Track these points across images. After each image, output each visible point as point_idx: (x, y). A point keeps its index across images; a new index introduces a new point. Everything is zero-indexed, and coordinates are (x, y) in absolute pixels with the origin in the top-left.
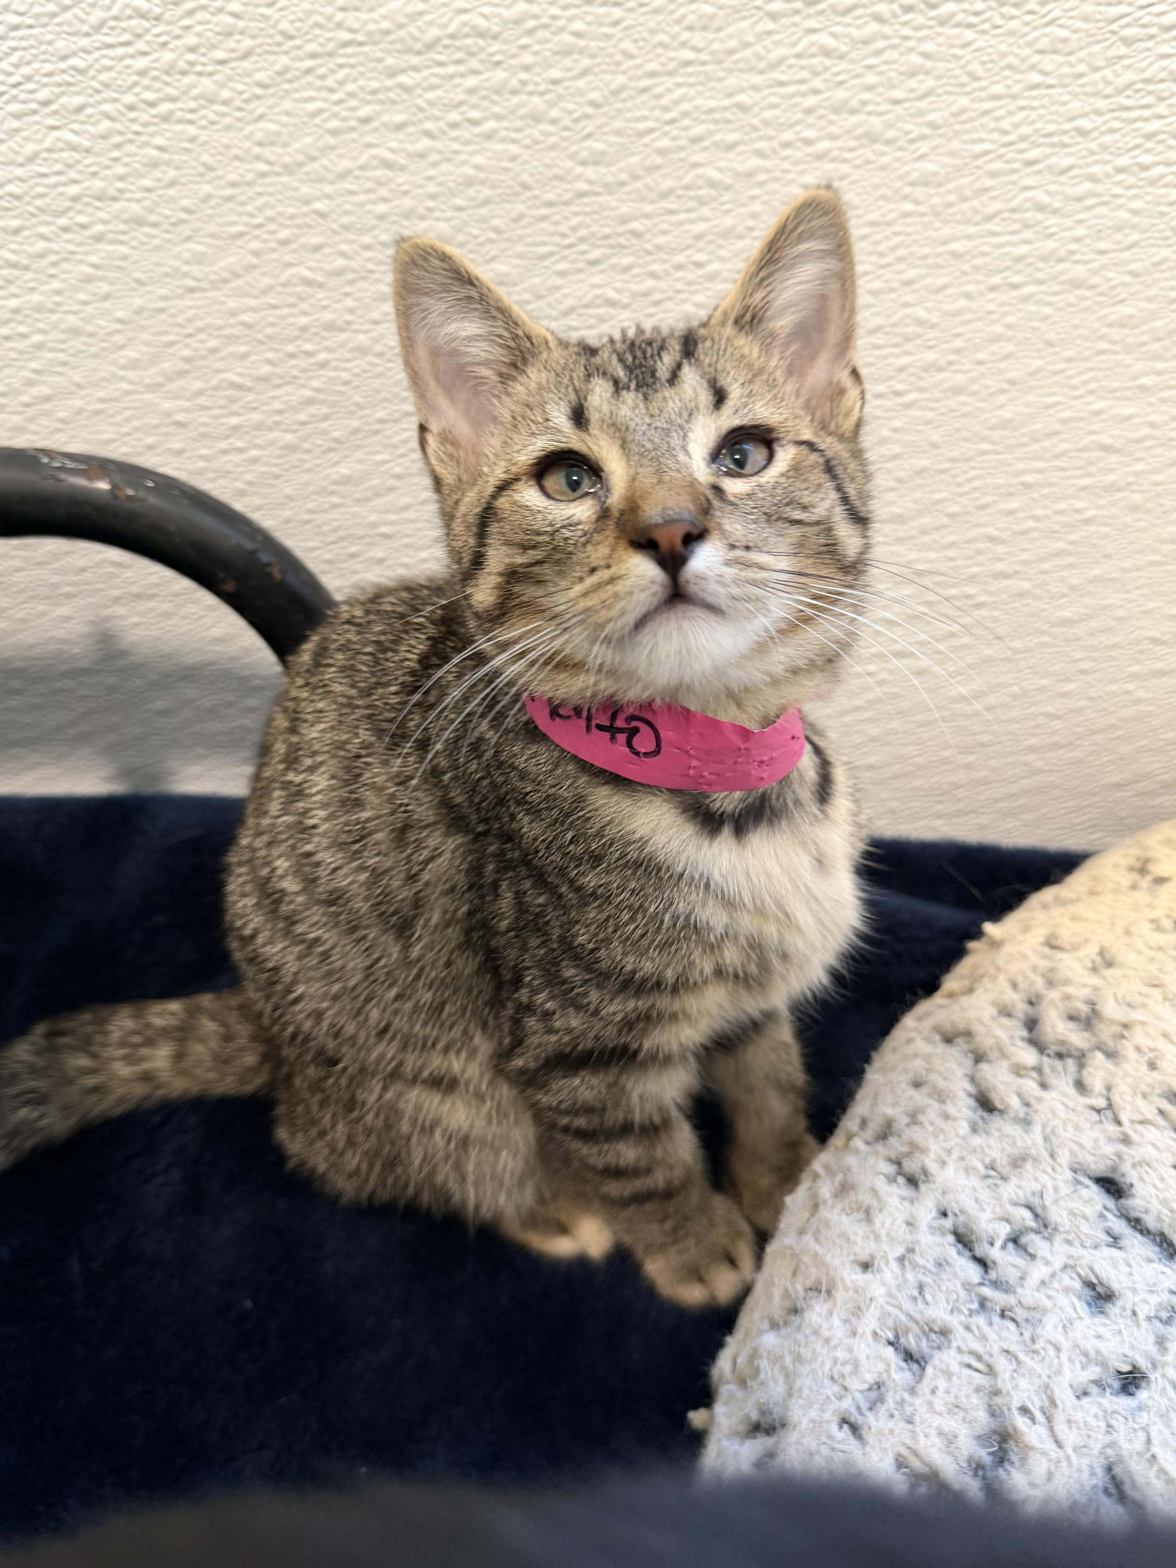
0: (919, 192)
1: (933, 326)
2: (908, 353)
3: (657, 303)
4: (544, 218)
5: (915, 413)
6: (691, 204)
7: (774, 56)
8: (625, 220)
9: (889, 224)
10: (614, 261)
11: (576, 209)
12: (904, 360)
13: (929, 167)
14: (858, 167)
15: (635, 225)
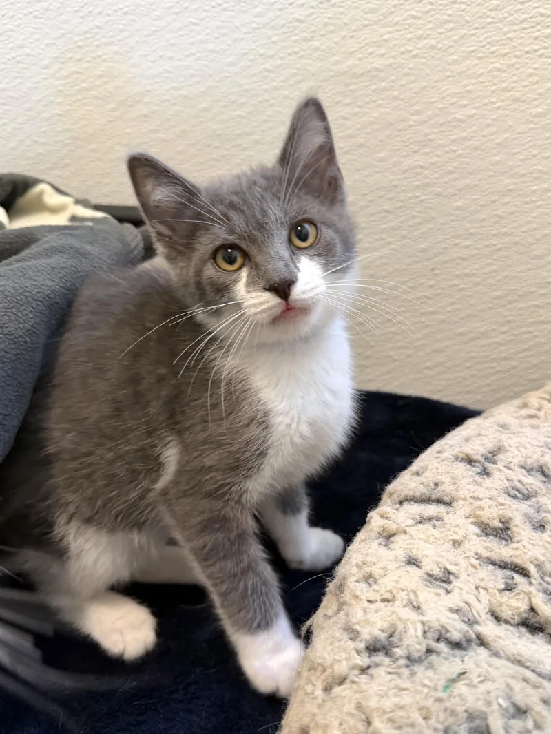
0: (536, 120)
1: (546, 173)
2: (537, 185)
3: (438, 167)
4: (397, 136)
5: (541, 210)
6: (451, 129)
7: (479, 72)
8: (427, 135)
9: (525, 133)
10: (422, 151)
11: (409, 132)
12: (535, 188)
13: (539, 110)
14: (512, 112)
15: (430, 137)
